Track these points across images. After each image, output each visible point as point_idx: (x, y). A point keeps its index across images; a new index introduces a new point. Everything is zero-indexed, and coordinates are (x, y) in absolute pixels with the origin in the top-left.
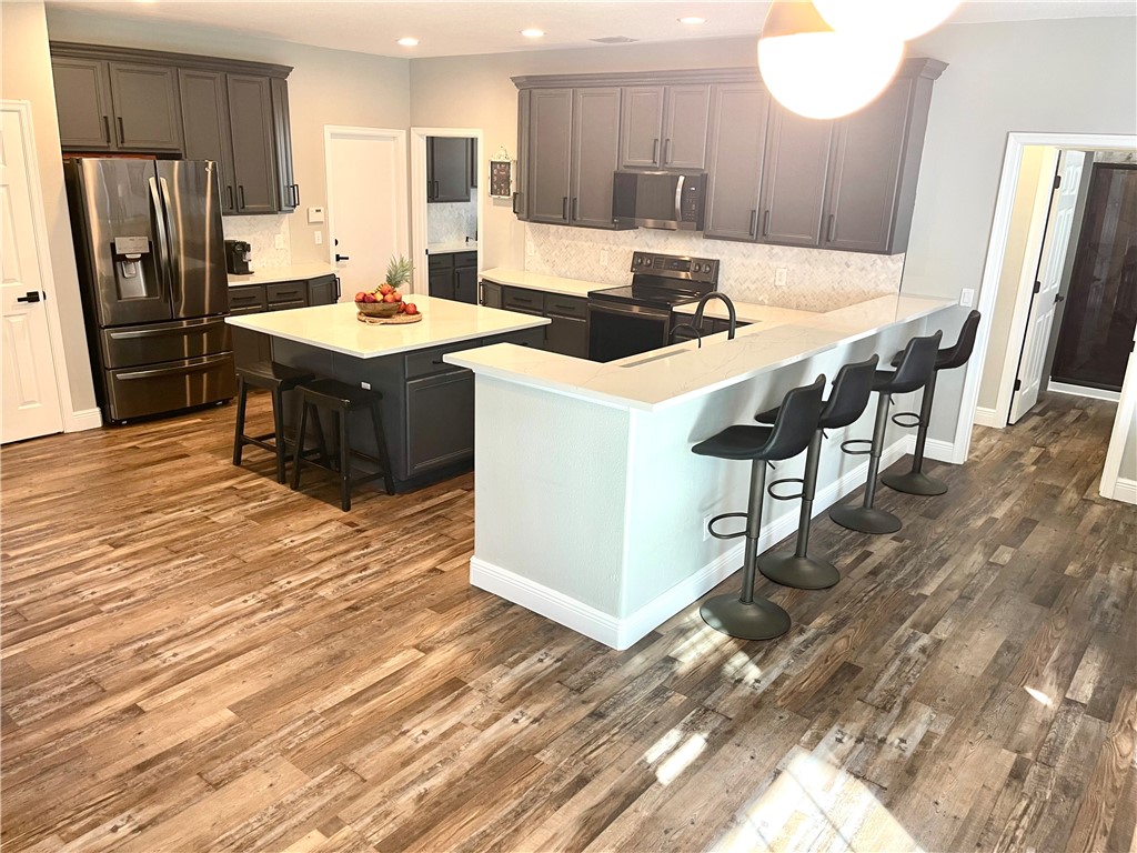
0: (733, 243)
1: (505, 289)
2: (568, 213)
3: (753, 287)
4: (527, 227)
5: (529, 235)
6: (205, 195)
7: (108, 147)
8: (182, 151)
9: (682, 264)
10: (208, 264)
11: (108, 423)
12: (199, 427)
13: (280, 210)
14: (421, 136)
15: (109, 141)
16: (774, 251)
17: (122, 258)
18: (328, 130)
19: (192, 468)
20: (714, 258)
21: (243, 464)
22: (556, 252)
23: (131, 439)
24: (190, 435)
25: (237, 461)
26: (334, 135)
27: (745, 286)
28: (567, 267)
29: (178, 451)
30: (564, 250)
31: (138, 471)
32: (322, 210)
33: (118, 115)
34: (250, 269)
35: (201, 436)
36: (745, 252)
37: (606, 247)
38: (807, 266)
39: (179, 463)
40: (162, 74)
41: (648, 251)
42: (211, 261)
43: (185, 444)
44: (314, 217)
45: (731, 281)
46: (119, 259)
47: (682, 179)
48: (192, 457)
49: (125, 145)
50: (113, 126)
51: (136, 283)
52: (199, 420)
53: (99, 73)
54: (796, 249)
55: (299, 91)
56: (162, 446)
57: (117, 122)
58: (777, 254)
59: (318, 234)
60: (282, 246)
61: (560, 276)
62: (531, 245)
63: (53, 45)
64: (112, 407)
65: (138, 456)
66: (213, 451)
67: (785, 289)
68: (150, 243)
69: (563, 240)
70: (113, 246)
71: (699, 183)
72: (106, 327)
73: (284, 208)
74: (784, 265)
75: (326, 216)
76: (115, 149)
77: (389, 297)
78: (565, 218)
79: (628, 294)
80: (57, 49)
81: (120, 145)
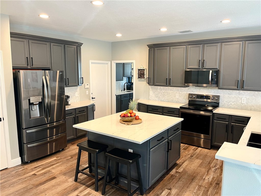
0: (224, 90)
1: (148, 106)
2: (168, 83)
3: (233, 104)
4: (150, 87)
5: (151, 89)
6: (56, 82)
7: (28, 67)
8: (51, 68)
9: (207, 97)
10: (56, 102)
11: (24, 163)
12: (57, 162)
13: (78, 85)
14: (114, 63)
15: (28, 65)
16: (241, 93)
17: (33, 104)
18: (91, 61)
19: (59, 185)
20: (218, 95)
21: (78, 180)
22: (160, 94)
23: (32, 170)
24: (54, 166)
25: (76, 180)
26: (92, 63)
27: (230, 103)
28: (164, 99)
29: (51, 175)
30: (163, 93)
31: (38, 188)
32: (89, 84)
33: (31, 57)
34: (69, 103)
35: (58, 166)
36: (229, 93)
37: (178, 92)
38: (254, 97)
39: (53, 182)
40: (46, 44)
41: (193, 93)
42: (58, 101)
43: (53, 171)
44: (86, 87)
45: (224, 102)
46: (31, 104)
47: (211, 72)
48: (58, 178)
49: (33, 66)
50: (29, 60)
51: (36, 112)
52: (55, 158)
53: (26, 43)
54: (249, 92)
55: (84, 50)
56: (45, 173)
57: (31, 59)
58: (242, 93)
59: (87, 92)
60: (77, 96)
61: (161, 101)
62: (151, 93)
63: (11, 34)
64: (25, 156)
65: (37, 179)
66: (65, 174)
67: (246, 104)
68: (42, 98)
69: (162, 91)
70: (29, 100)
71: (217, 73)
72: (25, 129)
73: (80, 84)
74: (245, 97)
75: (90, 86)
76: (29, 67)
77: (132, 115)
78: (167, 84)
79: (187, 106)
80: (13, 35)
81: (31, 66)
